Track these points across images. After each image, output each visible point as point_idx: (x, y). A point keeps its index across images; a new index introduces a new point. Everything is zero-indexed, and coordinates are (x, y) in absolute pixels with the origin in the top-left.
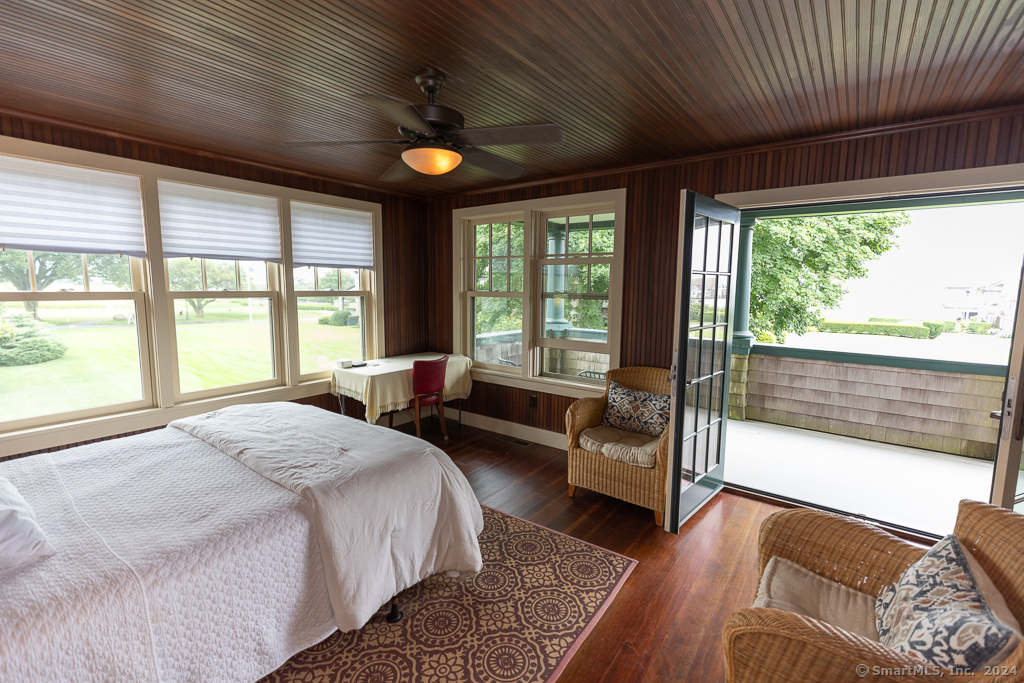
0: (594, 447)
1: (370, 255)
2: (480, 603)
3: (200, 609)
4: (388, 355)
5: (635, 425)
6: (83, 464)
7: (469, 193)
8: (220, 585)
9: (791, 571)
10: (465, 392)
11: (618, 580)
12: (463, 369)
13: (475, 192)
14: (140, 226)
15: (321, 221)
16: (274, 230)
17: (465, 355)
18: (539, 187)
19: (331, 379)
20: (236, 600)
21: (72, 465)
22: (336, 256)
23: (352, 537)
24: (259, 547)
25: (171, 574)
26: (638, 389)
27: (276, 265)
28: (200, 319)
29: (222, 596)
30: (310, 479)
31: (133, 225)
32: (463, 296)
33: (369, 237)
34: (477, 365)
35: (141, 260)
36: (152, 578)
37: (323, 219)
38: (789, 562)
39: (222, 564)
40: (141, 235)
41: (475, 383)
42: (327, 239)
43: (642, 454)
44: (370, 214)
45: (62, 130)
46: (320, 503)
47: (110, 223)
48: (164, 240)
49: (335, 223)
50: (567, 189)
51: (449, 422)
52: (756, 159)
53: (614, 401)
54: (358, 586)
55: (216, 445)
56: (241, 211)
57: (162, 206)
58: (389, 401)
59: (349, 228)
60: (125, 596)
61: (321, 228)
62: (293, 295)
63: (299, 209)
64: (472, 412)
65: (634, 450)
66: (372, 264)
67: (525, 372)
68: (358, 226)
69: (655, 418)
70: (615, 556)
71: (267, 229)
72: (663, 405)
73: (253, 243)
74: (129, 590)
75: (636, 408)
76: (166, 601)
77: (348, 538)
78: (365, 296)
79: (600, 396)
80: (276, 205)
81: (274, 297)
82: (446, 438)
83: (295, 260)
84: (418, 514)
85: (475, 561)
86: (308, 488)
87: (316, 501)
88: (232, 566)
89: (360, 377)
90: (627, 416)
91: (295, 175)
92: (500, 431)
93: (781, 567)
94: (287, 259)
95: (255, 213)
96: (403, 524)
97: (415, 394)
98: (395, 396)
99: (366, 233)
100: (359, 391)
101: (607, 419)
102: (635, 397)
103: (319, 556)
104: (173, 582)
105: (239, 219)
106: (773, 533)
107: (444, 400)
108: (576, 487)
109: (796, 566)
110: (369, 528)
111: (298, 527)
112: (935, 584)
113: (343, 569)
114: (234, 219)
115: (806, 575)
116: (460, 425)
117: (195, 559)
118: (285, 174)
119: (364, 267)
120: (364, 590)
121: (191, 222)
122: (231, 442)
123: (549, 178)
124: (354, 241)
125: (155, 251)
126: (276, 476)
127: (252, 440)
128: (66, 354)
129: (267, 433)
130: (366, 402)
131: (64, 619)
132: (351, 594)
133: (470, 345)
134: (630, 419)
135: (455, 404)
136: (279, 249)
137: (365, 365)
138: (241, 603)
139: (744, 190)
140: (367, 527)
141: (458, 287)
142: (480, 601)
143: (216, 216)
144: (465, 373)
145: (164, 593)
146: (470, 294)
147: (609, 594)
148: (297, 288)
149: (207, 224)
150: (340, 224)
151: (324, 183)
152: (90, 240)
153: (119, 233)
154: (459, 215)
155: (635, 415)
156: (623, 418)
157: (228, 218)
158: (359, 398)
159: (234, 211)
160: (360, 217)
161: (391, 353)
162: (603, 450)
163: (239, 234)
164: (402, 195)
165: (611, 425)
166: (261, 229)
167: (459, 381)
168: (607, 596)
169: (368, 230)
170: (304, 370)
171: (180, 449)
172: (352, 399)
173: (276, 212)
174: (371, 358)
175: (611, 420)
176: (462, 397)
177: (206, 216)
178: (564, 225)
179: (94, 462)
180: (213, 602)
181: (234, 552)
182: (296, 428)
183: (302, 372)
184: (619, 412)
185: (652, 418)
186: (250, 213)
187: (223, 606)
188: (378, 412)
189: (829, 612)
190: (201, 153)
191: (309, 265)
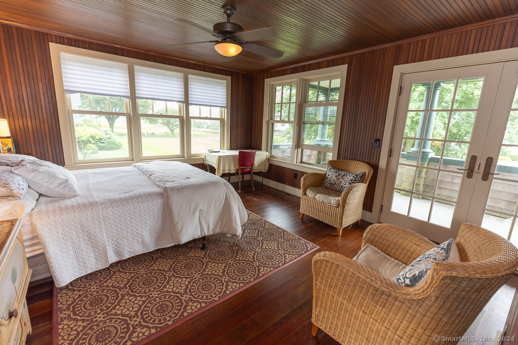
0: (312, 195)
1: (224, 101)
2: (240, 250)
3: (120, 221)
4: (231, 149)
5: (337, 187)
6: (99, 174)
7: (273, 70)
8: (128, 214)
9: (373, 251)
10: (265, 169)
11: (305, 252)
12: (264, 158)
13: (275, 70)
14: (127, 85)
15: (202, 85)
16: (181, 88)
17: (267, 151)
18: (305, 66)
19: (204, 157)
20: (133, 221)
21: (95, 173)
22: (208, 101)
23: (181, 208)
24: (143, 204)
25: (110, 206)
26: (342, 170)
27: (182, 104)
28: (172, 136)
29: (128, 218)
30: (169, 185)
31: (125, 85)
32: (268, 122)
33: (224, 92)
34: (272, 156)
35: (128, 100)
36: (104, 206)
37: (203, 83)
38: (374, 247)
39: (128, 207)
40: (128, 89)
41: (270, 165)
42: (205, 93)
43: (333, 200)
44: (225, 82)
45: (100, 45)
46: (169, 193)
47: (117, 84)
48: (136, 92)
49: (208, 86)
50: (318, 66)
51: (256, 183)
52: (420, 44)
53: (329, 175)
54: (182, 228)
55: (144, 172)
56: (167, 79)
57: (136, 77)
58: (227, 168)
59: (215, 88)
60: (94, 209)
61: (202, 88)
62: (189, 118)
63: (192, 78)
64: (268, 179)
65: (331, 198)
66: (225, 105)
67: (292, 160)
68: (219, 87)
69: (347, 184)
70: (309, 244)
71: (178, 88)
72: (352, 178)
73: (172, 94)
74: (95, 208)
75: (338, 179)
76: (108, 214)
77: (179, 208)
78: (222, 120)
79: (323, 173)
80: (183, 77)
81: (181, 118)
82: (253, 189)
83: (190, 102)
84: (213, 206)
85: (236, 230)
86: (166, 187)
87: (167, 192)
88: (132, 208)
89: (215, 156)
90: (333, 183)
91: (191, 63)
92: (280, 189)
93: (369, 248)
94: (186, 102)
95: (173, 80)
96: (205, 209)
97: (239, 166)
98: (230, 166)
99: (223, 91)
100: (214, 162)
101: (324, 184)
102: (339, 174)
103: (167, 213)
104: (110, 209)
105: (166, 83)
106: (369, 233)
107: (254, 171)
108: (304, 214)
109: (376, 249)
110: (189, 207)
111: (159, 200)
112: (428, 257)
113: (176, 220)
114: (164, 83)
115: (380, 253)
116: (262, 184)
117: (119, 203)
118: (187, 63)
119: (221, 107)
120: (184, 230)
121: (147, 84)
122: (149, 171)
123: (309, 61)
124: (217, 94)
125: (133, 97)
126: (158, 183)
127: (157, 172)
128: (122, 147)
129: (164, 170)
130: (216, 167)
131: (74, 212)
132: (179, 230)
133: (270, 147)
134: (334, 184)
135: (259, 174)
136: (183, 97)
137: (219, 152)
138: (136, 223)
139: (411, 63)
140: (188, 206)
141: (266, 118)
142: (240, 249)
143: (157, 82)
144: (266, 160)
145: (107, 212)
146: (271, 121)
147: (299, 257)
148: (191, 115)
149: (154, 85)
150: (211, 86)
151: (204, 66)
152: (109, 91)
153: (120, 88)
154: (268, 82)
155: (337, 183)
156: (332, 184)
157: (162, 82)
158: (214, 166)
159: (165, 79)
160: (221, 83)
161: (232, 148)
162: (316, 197)
163: (166, 90)
164: (242, 72)
165: (326, 187)
166: (176, 88)
167: (262, 163)
168: (297, 257)
169: (224, 89)
170: (193, 153)
171: (132, 173)
172: (211, 166)
173: (183, 80)
174: (224, 149)
175: (326, 185)
176: (263, 171)
177: (153, 81)
178: (328, 89)
179: (103, 173)
180: (125, 219)
181: (133, 204)
182: (175, 170)
183: (192, 153)
184: (330, 181)
185: (345, 184)
186: (171, 80)
187: (129, 222)
188: (221, 172)
189: (383, 270)
190: (151, 53)
191: (196, 104)
